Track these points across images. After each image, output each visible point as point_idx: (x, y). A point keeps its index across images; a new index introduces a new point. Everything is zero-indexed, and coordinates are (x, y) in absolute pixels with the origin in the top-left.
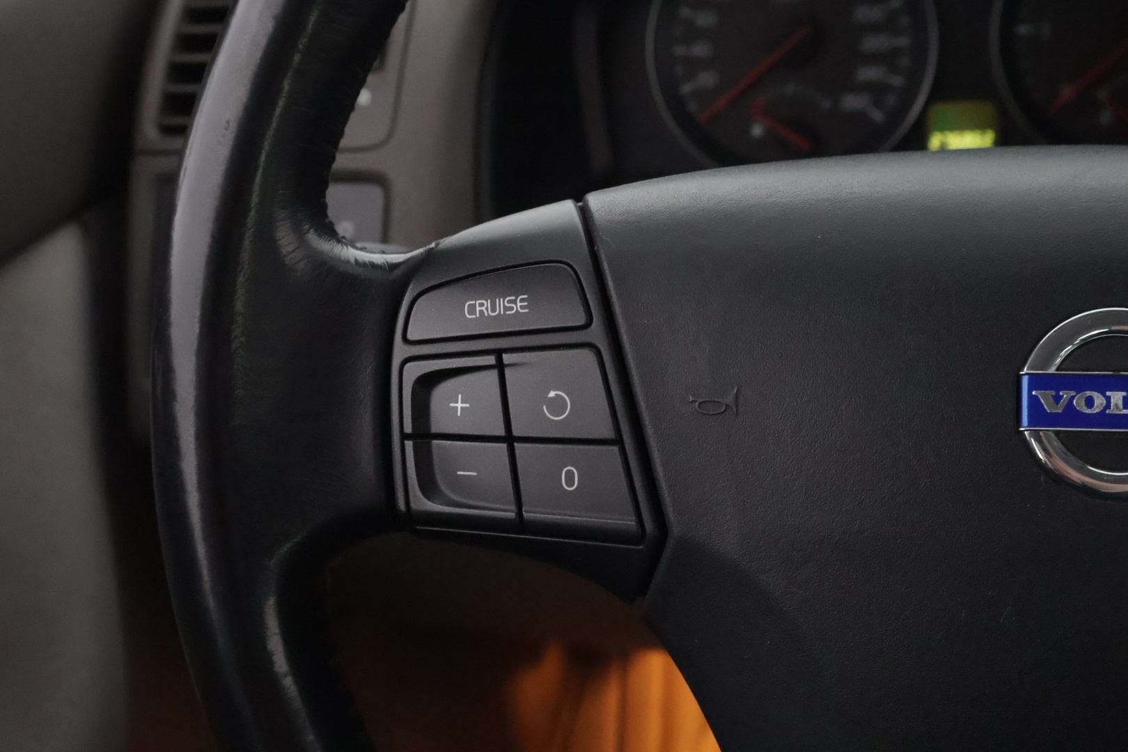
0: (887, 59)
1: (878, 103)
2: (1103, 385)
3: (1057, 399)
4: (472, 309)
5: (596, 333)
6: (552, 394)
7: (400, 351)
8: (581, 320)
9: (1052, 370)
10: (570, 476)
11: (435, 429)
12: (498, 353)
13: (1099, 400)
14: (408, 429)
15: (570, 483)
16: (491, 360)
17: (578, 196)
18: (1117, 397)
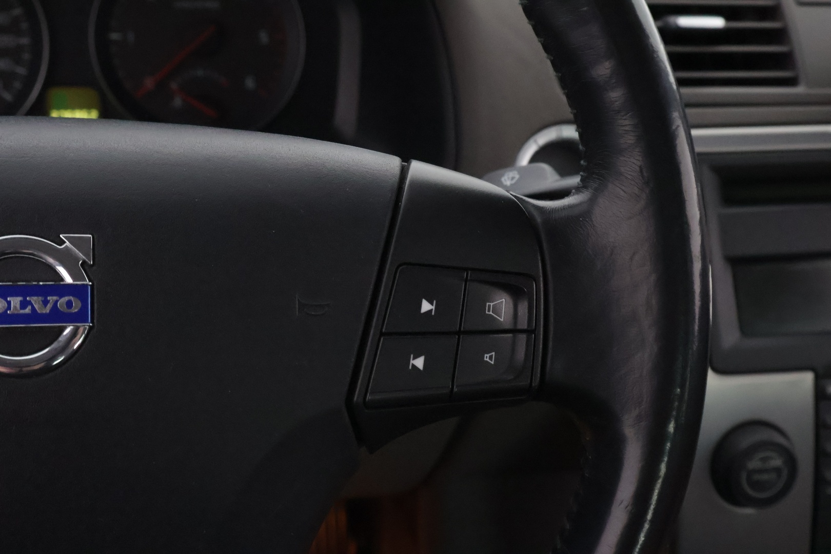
18: (15, 301)
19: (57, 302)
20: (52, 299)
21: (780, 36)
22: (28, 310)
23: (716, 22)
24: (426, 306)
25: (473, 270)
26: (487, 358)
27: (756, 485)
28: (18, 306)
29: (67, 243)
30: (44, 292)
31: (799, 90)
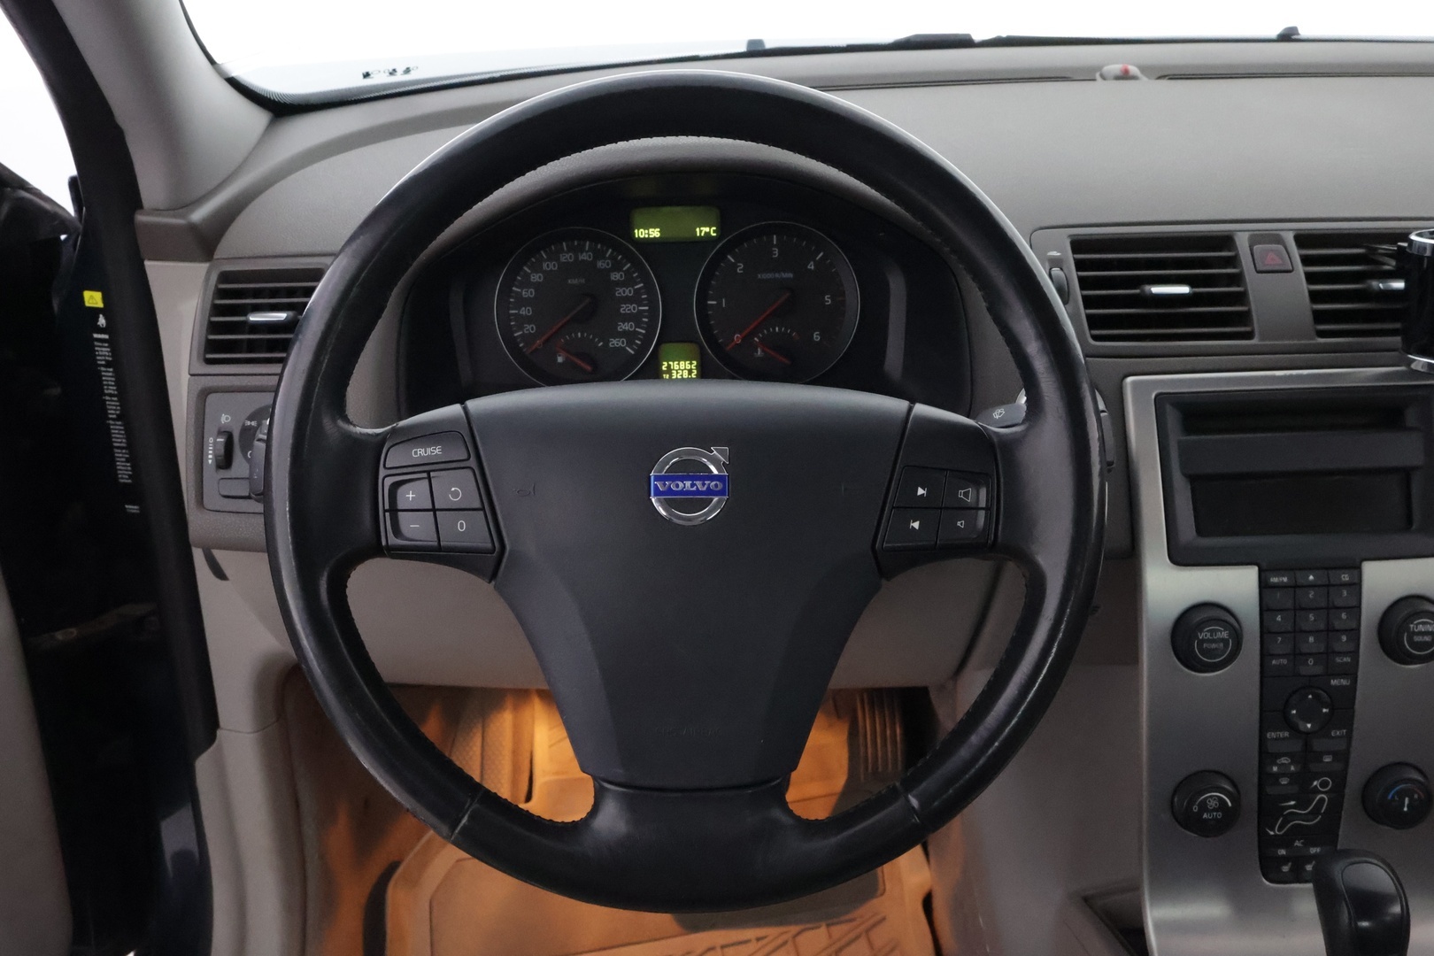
0: (635, 318)
1: (630, 343)
2: (682, 479)
3: (665, 484)
4: (416, 453)
5: (473, 462)
6: (453, 489)
7: (382, 473)
8: (464, 456)
9: (663, 473)
10: (462, 525)
11: (400, 507)
12: (428, 472)
13: (681, 484)
14: (387, 507)
15: (462, 528)
16: (425, 475)
17: (462, 402)
18: (688, 483)
19: (709, 484)
20: (707, 482)
21: (1241, 298)
22: (694, 489)
23: (1184, 289)
24: (921, 491)
25: (951, 470)
26: (959, 524)
27: (1205, 652)
28: (689, 486)
29: (715, 452)
30: (703, 479)
31: (1254, 341)
